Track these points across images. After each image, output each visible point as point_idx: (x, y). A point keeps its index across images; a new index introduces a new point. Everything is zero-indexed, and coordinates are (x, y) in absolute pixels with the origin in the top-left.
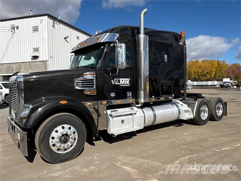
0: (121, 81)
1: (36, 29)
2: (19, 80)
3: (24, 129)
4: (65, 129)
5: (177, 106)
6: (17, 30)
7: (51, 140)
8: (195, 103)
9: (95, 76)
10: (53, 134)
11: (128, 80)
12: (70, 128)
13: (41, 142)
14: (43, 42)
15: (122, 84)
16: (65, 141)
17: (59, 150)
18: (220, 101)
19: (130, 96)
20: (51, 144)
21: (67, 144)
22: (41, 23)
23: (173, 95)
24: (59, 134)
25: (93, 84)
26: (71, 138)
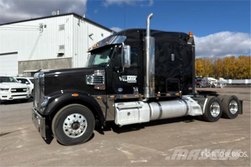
0: (128, 78)
1: (62, 28)
2: (41, 76)
3: (43, 116)
4: (76, 117)
5: (186, 103)
6: (45, 29)
7: (64, 126)
8: (204, 99)
9: (104, 73)
10: (66, 121)
11: (135, 77)
12: (80, 117)
13: (56, 127)
14: (68, 40)
15: (129, 80)
16: (76, 128)
17: (71, 134)
18: (234, 99)
19: (136, 92)
20: (64, 129)
21: (78, 130)
22: (67, 22)
23: (180, 92)
24: (71, 121)
25: (103, 81)
26: (82, 125)
